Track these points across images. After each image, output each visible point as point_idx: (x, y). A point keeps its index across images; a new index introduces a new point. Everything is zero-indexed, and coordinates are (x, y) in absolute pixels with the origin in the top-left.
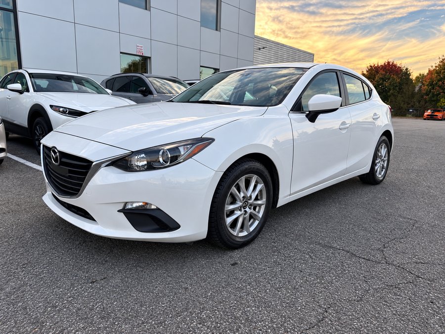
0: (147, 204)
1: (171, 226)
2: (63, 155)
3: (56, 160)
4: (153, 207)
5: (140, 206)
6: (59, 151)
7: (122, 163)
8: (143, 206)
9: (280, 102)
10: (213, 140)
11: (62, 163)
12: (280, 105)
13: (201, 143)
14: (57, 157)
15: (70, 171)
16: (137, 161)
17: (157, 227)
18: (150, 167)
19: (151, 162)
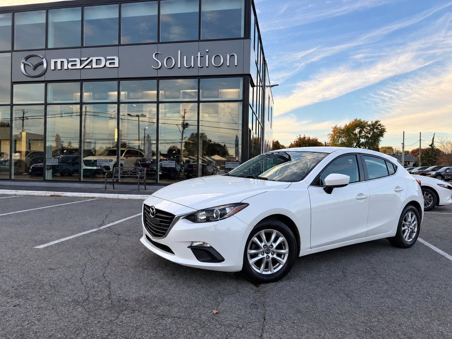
0: (204, 243)
1: (219, 259)
2: (158, 211)
3: (153, 215)
4: (208, 245)
5: (200, 244)
6: (156, 209)
7: (192, 217)
8: (202, 244)
9: (302, 179)
10: (248, 205)
11: (157, 216)
12: (301, 181)
13: (240, 206)
14: (153, 213)
15: (161, 222)
16: (201, 216)
17: (210, 259)
18: (208, 220)
19: (209, 217)
